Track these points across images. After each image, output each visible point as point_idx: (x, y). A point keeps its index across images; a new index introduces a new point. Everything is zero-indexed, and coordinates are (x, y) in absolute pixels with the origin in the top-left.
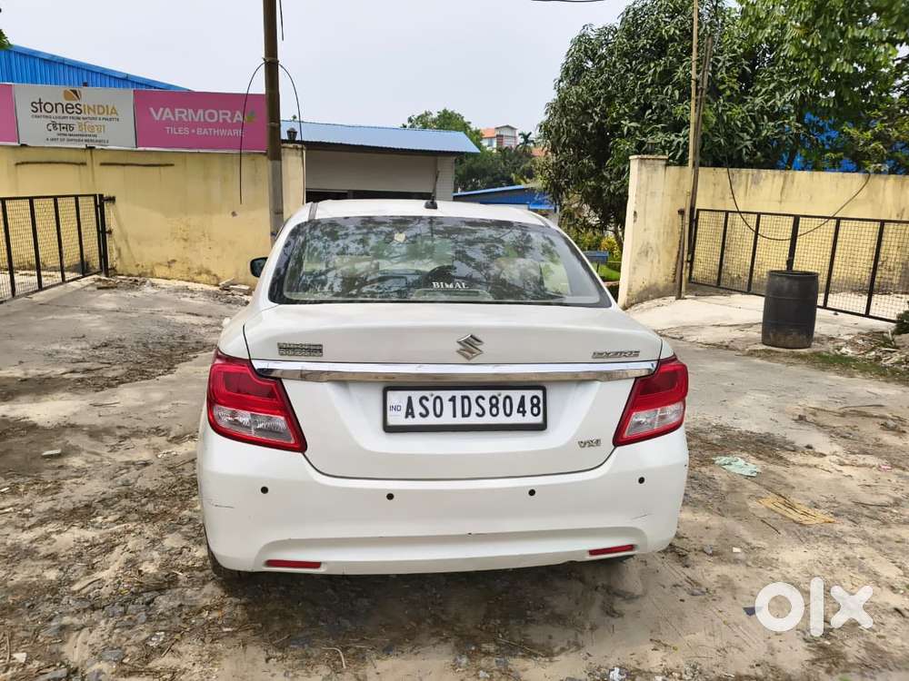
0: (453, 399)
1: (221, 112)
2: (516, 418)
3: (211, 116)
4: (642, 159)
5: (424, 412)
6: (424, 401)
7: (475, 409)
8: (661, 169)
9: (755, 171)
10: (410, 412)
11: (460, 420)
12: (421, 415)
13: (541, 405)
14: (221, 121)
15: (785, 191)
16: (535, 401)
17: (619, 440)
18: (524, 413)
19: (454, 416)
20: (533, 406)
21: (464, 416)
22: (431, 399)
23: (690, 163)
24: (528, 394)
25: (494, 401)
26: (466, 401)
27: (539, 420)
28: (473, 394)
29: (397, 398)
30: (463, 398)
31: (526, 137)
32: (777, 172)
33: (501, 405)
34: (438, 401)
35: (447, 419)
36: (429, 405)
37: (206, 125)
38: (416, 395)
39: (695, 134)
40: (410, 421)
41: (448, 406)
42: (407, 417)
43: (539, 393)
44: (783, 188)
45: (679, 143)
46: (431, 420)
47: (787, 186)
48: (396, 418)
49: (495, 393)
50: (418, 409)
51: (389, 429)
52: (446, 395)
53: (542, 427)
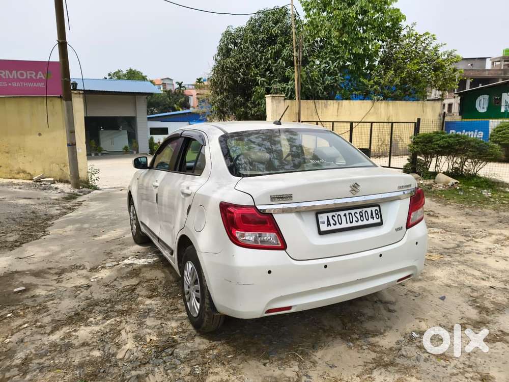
0: (345, 215)
1: (28, 72)
2: (371, 221)
3: (22, 75)
4: (273, 97)
5: (335, 223)
6: (334, 217)
7: (355, 219)
8: (282, 101)
9: (325, 101)
10: (329, 224)
11: (350, 225)
12: (334, 224)
13: (379, 214)
14: (29, 78)
15: (339, 110)
16: (377, 212)
17: (409, 226)
18: (373, 218)
19: (347, 223)
20: (376, 214)
21: (351, 222)
22: (336, 216)
23: (297, 98)
24: (374, 209)
25: (361, 214)
26: (350, 215)
27: (379, 221)
28: (353, 212)
29: (323, 217)
30: (349, 214)
31: (180, 84)
32: (335, 101)
33: (364, 216)
34: (339, 217)
35: (344, 225)
36: (336, 219)
37: (18, 80)
38: (330, 215)
39: (298, 83)
40: (330, 228)
41: (343, 218)
42: (328, 226)
43: (377, 208)
44: (338, 109)
45: (289, 88)
46: (338, 226)
47: (340, 107)
48: (324, 227)
49: (360, 210)
50: (332, 222)
51: (321, 233)
52: (342, 213)
53: (380, 224)
